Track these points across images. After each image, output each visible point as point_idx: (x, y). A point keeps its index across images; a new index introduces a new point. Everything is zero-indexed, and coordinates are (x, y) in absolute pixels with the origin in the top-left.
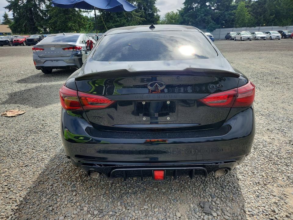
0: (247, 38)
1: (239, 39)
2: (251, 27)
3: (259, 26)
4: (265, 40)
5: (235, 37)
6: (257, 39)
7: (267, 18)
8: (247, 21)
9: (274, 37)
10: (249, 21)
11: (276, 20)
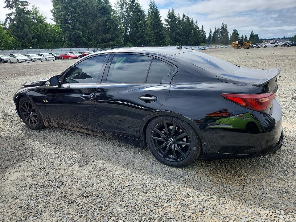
0: (25, 60)
1: (16, 61)
2: (18, 49)
3: (26, 48)
4: (42, 61)
5: (9, 60)
6: (34, 61)
7: (31, 41)
8: (11, 43)
9: (50, 59)
10: (14, 44)
11: (40, 43)
